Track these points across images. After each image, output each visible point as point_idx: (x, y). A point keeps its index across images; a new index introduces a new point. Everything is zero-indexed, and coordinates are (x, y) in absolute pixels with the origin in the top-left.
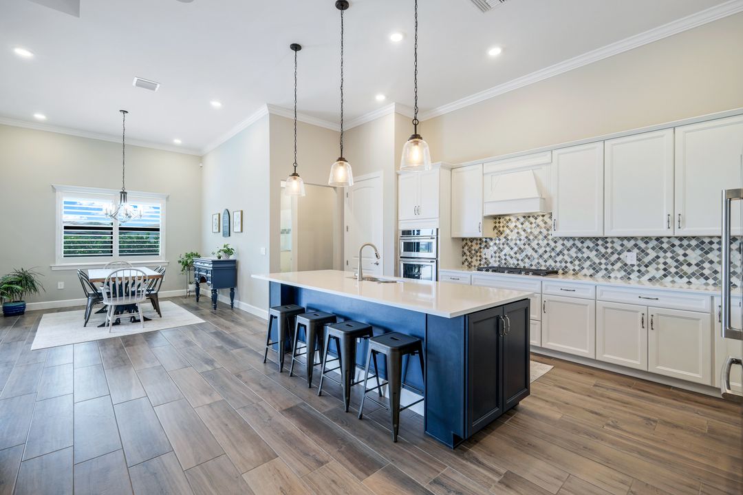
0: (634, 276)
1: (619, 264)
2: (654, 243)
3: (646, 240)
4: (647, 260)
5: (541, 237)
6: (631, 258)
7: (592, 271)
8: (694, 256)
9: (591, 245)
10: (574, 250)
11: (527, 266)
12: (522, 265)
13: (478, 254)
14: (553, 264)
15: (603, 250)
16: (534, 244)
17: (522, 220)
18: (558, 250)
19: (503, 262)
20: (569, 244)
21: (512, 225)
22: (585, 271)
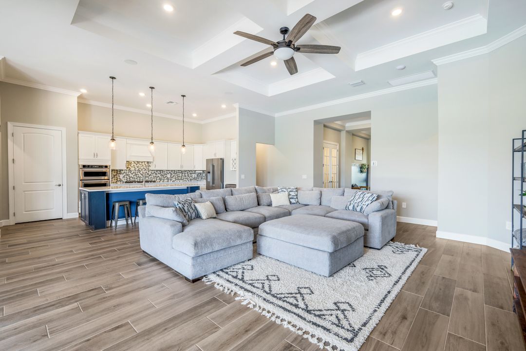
0: (169, 181)
1: (166, 178)
2: (173, 172)
3: (172, 171)
4: (172, 176)
5: (144, 170)
6: (169, 176)
7: (159, 180)
8: (180, 175)
9: (159, 172)
10: (154, 174)
11: (138, 180)
12: (136, 180)
13: (116, 177)
14: (148, 179)
15: (162, 174)
16: (141, 172)
17: (137, 163)
18: (149, 174)
19: (128, 179)
20: (153, 172)
21: (132, 165)
22: (158, 181)
